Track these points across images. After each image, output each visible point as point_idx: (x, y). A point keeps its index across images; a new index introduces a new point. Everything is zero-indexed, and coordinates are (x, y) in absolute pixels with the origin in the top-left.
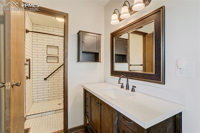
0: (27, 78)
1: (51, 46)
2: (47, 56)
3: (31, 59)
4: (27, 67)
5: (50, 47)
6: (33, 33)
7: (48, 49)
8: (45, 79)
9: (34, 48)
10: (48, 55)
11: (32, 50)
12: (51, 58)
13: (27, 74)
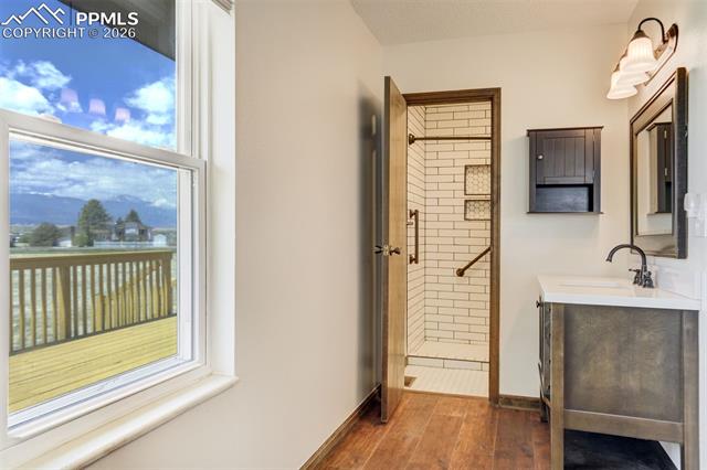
0: (411, 262)
1: (479, 166)
2: (466, 201)
3: (421, 209)
4: (411, 232)
5: (476, 171)
6: (428, 142)
7: (469, 176)
8: (461, 273)
9: (428, 179)
10: (467, 198)
11: (422, 178)
12: (477, 205)
13: (411, 251)
